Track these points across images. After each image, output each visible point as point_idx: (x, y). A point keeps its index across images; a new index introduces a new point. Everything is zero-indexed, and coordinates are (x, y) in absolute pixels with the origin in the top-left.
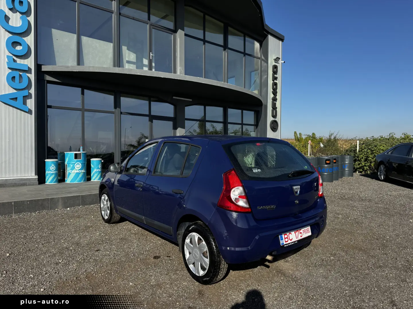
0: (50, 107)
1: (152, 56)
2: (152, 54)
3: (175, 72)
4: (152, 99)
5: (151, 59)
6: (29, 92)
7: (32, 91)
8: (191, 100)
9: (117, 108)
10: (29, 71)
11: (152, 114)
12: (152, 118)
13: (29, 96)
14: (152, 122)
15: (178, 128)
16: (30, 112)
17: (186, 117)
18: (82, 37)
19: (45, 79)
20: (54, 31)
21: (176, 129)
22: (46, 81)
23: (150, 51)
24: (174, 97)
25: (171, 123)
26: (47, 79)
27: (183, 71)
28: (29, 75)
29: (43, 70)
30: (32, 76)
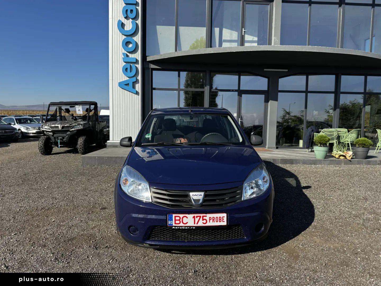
0: (155, 89)
1: (244, 32)
2: (244, 30)
3: (270, 43)
4: (241, 74)
5: (243, 34)
6: (137, 79)
7: (139, 78)
8: (287, 70)
9: (207, 86)
10: (137, 62)
11: (241, 89)
12: (241, 92)
13: (137, 81)
14: (241, 96)
15: (269, 101)
16: (137, 93)
17: (279, 90)
18: (180, 27)
19: (150, 67)
20: (158, 27)
21: (268, 102)
22: (150, 69)
23: (243, 26)
24: (265, 70)
25: (263, 97)
26: (151, 67)
27: (279, 41)
28: (137, 65)
29: (148, 60)
30: (139, 66)
